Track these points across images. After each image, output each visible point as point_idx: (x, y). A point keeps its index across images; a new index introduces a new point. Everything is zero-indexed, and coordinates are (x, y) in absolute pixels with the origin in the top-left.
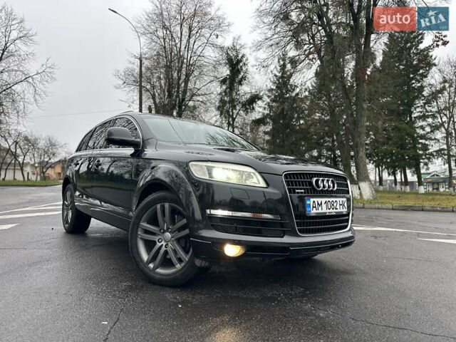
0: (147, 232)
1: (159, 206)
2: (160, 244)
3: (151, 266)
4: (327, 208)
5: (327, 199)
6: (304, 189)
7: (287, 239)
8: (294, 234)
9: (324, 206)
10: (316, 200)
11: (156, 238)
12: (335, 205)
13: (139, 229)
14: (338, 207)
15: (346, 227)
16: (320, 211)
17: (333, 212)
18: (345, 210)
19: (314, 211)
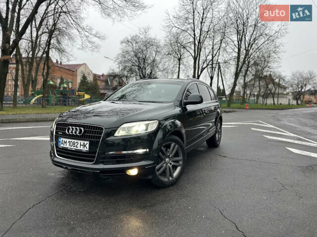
4: (70, 145)
5: (70, 140)
9: (68, 144)
10: (64, 139)
12: (76, 144)
14: (79, 146)
16: (65, 146)
17: (73, 148)
19: (62, 145)
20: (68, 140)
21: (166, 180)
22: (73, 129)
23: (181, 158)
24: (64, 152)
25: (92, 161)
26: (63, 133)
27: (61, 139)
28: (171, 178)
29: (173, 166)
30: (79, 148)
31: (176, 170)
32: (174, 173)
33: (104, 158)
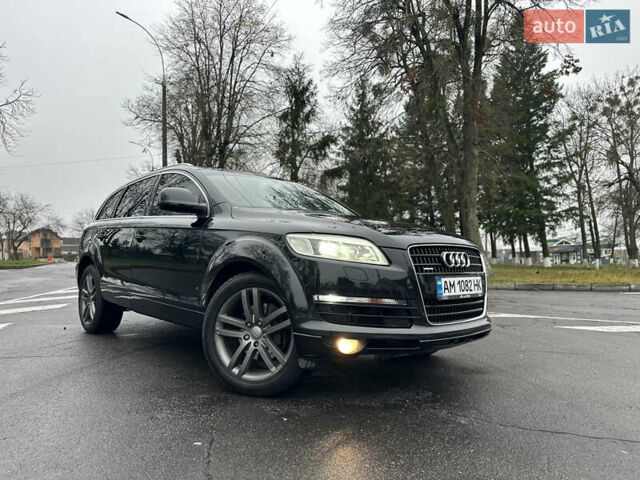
0: (227, 326)
1: (244, 293)
2: (245, 343)
3: (236, 371)
4: (461, 290)
6: (433, 266)
7: (415, 330)
8: (423, 323)
9: (457, 287)
10: (448, 280)
11: (241, 335)
12: (469, 285)
13: (217, 324)
14: (472, 288)
15: (482, 312)
16: (453, 293)
17: (467, 294)
18: (480, 292)
19: (447, 294)
20: (457, 280)
26: (435, 267)
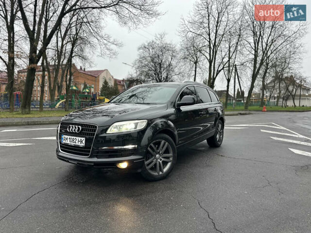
4: (70, 141)
5: (70, 137)
9: (69, 140)
12: (75, 140)
14: (77, 142)
16: (66, 142)
17: (73, 144)
19: (64, 142)
20: (69, 137)
21: (156, 174)
22: (73, 127)
23: (171, 154)
24: (66, 148)
25: (88, 155)
26: (65, 131)
27: (64, 136)
28: (161, 173)
29: (163, 162)
30: (77, 144)
31: (166, 165)
32: (164, 168)
33: (98, 152)
